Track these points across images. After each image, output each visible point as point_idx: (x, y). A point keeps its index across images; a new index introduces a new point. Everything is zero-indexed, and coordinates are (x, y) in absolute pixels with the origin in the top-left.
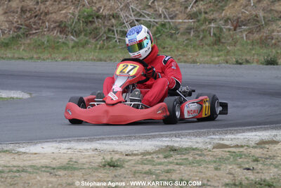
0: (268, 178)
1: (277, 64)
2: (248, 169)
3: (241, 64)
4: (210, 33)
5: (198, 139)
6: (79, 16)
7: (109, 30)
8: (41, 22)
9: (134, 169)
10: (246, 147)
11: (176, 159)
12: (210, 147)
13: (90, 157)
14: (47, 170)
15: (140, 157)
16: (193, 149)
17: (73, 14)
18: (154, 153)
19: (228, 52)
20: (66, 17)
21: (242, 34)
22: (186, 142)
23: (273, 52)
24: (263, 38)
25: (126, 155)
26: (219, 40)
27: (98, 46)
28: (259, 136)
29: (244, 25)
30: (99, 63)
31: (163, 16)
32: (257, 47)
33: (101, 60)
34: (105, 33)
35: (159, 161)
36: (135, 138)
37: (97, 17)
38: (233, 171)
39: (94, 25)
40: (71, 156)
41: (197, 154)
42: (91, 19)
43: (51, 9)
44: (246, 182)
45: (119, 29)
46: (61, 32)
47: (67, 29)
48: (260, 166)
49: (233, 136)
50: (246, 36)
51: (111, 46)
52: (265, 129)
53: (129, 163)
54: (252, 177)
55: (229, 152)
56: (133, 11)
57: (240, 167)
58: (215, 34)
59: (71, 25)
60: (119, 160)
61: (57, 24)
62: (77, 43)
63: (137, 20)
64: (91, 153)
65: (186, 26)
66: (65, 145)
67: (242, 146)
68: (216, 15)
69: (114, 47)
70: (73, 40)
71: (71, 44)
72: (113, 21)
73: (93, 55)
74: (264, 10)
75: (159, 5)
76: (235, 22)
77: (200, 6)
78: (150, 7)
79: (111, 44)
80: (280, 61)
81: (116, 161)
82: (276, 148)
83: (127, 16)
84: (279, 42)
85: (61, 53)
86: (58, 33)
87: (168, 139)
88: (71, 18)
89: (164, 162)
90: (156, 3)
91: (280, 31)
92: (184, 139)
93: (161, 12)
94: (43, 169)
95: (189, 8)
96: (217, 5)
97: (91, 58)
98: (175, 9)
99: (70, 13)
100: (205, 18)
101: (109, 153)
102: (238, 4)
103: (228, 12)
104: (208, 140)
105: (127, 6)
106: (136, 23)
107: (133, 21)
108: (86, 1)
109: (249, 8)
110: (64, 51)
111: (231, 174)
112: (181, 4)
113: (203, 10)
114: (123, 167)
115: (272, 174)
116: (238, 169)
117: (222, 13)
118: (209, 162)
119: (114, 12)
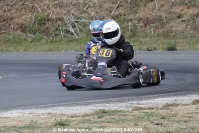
0: (172, 130)
1: (176, 50)
2: (158, 124)
3: (150, 50)
4: (128, 29)
5: (122, 104)
6: (35, 20)
7: (57, 29)
8: (8, 24)
9: (77, 127)
10: (156, 109)
11: (106, 119)
12: (130, 109)
13: (45, 119)
14: (15, 129)
15: (81, 118)
16: (119, 111)
17: (31, 19)
18: (91, 115)
19: (141, 42)
20: (25, 21)
21: (150, 30)
22: (114, 106)
23: (172, 42)
24: (166, 32)
25: (72, 117)
26: (135, 35)
27: (49, 41)
28: (165, 101)
29: (152, 23)
30: (50, 53)
31: (94, 18)
32: (162, 39)
33: (51, 50)
34: (54, 31)
35: (95, 120)
36: (77, 105)
37: (48, 20)
38: (147, 126)
39: (46, 26)
40: (32, 118)
41: (122, 115)
42: (43, 22)
43: (14, 15)
45: (64, 28)
47: (26, 29)
48: (166, 122)
49: (146, 102)
50: (154, 31)
51: (58, 41)
52: (169, 96)
53: (73, 123)
54: (161, 130)
55: (144, 112)
56: (73, 15)
57: (152, 123)
58: (131, 30)
59: (29, 27)
60: (66, 120)
61: (20, 26)
62: (34, 39)
63: (76, 22)
64: (46, 116)
66: (27, 111)
67: (153, 109)
68: (131, 17)
69: (61, 41)
70: (31, 37)
71: (30, 39)
72: (59, 22)
73: (45, 47)
74: (165, 12)
75: (91, 11)
76: (145, 21)
77: (121, 11)
78: (85, 12)
79: (58, 39)
80: (178, 48)
81: (65, 121)
82: (177, 109)
83: (69, 19)
84: (177, 34)
85: (23, 46)
86: (21, 32)
87: (100, 105)
88: (29, 21)
89: (99, 121)
90: (89, 9)
91: (178, 26)
92: (112, 105)
93: (93, 15)
94: (12, 129)
95: (113, 12)
96: (132, 10)
97: (44, 49)
98: (103, 13)
99: (28, 18)
100: (124, 19)
101: (59, 116)
102: (147, 8)
103: (140, 14)
104: (129, 105)
105: (69, 12)
106: (76, 24)
107: (73, 23)
108: (40, 9)
109: (155, 11)
110: (25, 45)
111: (146, 128)
112: (107, 10)
113: (122, 13)
114: (69, 125)
115: (175, 128)
116: (151, 125)
117: (136, 15)
118: (130, 120)
119: (60, 16)
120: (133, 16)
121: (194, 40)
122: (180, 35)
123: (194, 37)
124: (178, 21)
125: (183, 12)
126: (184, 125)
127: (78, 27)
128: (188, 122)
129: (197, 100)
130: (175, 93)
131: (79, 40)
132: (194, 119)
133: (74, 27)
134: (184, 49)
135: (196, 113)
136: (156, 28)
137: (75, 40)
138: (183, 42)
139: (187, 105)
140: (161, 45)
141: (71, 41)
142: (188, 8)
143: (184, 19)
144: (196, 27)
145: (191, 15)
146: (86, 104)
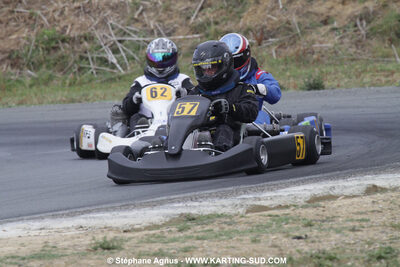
0: (328, 249)
1: (323, 88)
2: (299, 238)
5: (224, 201)
6: (37, 41)
7: (81, 58)
9: (137, 250)
10: (293, 208)
11: (195, 232)
12: (241, 211)
13: (73, 238)
14: (14, 261)
15: (144, 233)
16: (219, 216)
17: (28, 39)
18: (164, 225)
20: (18, 43)
21: (270, 50)
22: (208, 206)
24: (301, 53)
25: (125, 231)
27: (68, 82)
28: (310, 190)
29: (272, 37)
30: (71, 106)
31: (155, 32)
32: (293, 66)
33: (73, 101)
34: (75, 62)
35: (172, 236)
36: (135, 206)
37: (63, 41)
38: (278, 243)
39: (59, 53)
40: (46, 239)
41: (225, 223)
42: (53, 44)
44: (299, 256)
45: (95, 56)
46: (13, 66)
47: (20, 61)
48: (315, 232)
49: (272, 194)
50: (276, 52)
51: (86, 80)
52: (317, 180)
53: (128, 243)
54: (306, 249)
55: (270, 216)
56: (113, 29)
57: (288, 236)
59: (26, 55)
60: (115, 239)
61: (7, 55)
62: (37, 79)
63: (120, 41)
64: (73, 232)
65: (189, 44)
66: (37, 224)
67: (287, 207)
68: (230, 25)
69: (90, 81)
70: (30, 76)
71: (28, 81)
72: (86, 44)
73: (61, 95)
74: (297, 13)
75: (149, 17)
76: (259, 34)
77: (208, 15)
78: (137, 20)
79: (85, 77)
80: (327, 84)
81: (112, 241)
82: (335, 205)
83: (105, 37)
84: (323, 56)
85: (15, 95)
86: (9, 68)
87: (181, 204)
88: (25, 44)
89: (180, 237)
90: (145, 15)
91: (324, 41)
92: (204, 203)
93: (152, 27)
94: (8, 260)
95: (193, 18)
96: (231, 12)
97: (59, 99)
98: (172, 21)
99: (23, 38)
100: (216, 31)
101: (99, 231)
102: (261, 7)
103: (248, 20)
104: (238, 202)
105: (104, 22)
106: (119, 45)
107: (114, 43)
108: (45, 19)
109: (277, 12)
110: (20, 92)
111: (275, 246)
112: (181, 14)
113: (212, 20)
114: (122, 249)
115: (333, 243)
116: (285, 240)
117: (239, 22)
118: (243, 233)
119: (86, 32)
120: (233, 24)
121: (357, 67)
122: (329, 59)
123: (358, 59)
124: (324, 30)
125: (333, 12)
126: (350, 237)
127: (124, 51)
128: (358, 230)
129: (375, 186)
130: (329, 174)
131: (127, 78)
132: (370, 223)
133: (116, 51)
134: (338, 86)
135: (373, 211)
136: (280, 47)
137: (120, 78)
138: (336, 72)
139: (354, 196)
140: (292, 80)
141: (112, 80)
142: (343, 3)
143: (335, 25)
144: (359, 41)
145: (349, 17)
146: (153, 205)
